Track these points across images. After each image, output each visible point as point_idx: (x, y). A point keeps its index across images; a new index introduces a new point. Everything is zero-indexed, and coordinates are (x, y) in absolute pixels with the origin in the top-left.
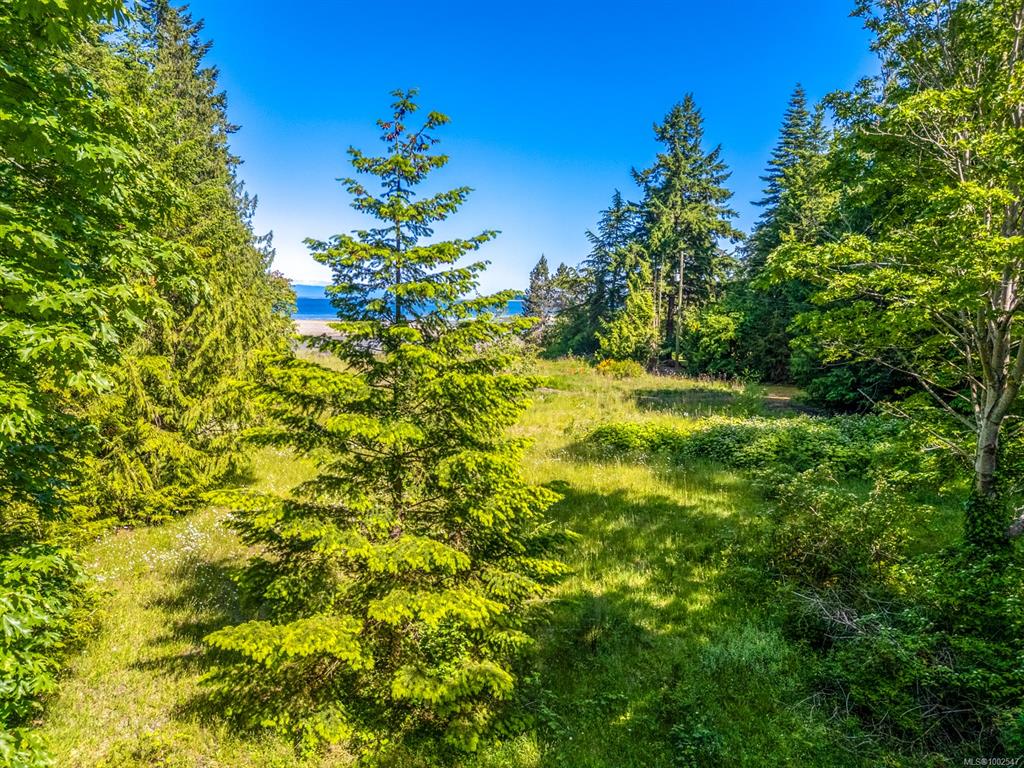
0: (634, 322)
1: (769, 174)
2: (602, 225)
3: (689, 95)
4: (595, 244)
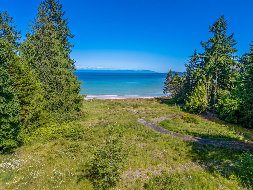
0: (198, 96)
2: (189, 61)
3: (222, 16)
4: (187, 67)
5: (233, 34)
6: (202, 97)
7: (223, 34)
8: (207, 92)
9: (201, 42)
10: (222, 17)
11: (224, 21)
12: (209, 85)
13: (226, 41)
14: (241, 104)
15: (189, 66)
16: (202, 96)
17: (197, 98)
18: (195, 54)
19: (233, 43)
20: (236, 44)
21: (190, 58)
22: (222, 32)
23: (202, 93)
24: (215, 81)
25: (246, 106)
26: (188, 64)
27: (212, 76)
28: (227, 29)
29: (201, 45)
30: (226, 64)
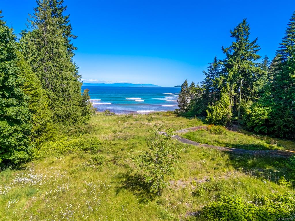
0: (221, 107)
1: (280, 49)
2: (209, 69)
3: (245, 19)
4: (206, 76)
5: (257, 38)
6: (226, 108)
7: (246, 39)
8: (230, 102)
9: (223, 47)
10: (244, 21)
11: (247, 25)
12: (233, 94)
13: (249, 46)
14: (271, 113)
15: (208, 74)
16: (226, 106)
17: (220, 109)
18: (215, 61)
19: (257, 49)
20: (259, 50)
21: (209, 65)
22: (245, 37)
23: (226, 103)
24: (240, 90)
25: (276, 114)
26: (207, 72)
27: (236, 84)
28: (250, 33)
29: (222, 51)
30: (250, 71)
